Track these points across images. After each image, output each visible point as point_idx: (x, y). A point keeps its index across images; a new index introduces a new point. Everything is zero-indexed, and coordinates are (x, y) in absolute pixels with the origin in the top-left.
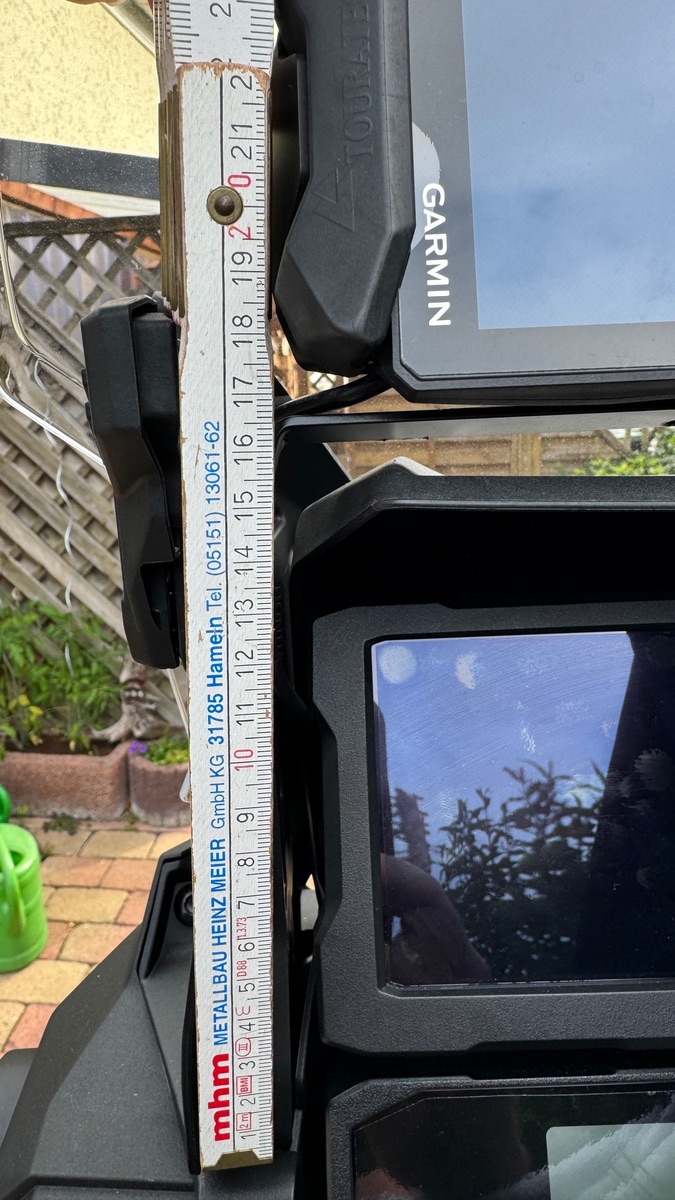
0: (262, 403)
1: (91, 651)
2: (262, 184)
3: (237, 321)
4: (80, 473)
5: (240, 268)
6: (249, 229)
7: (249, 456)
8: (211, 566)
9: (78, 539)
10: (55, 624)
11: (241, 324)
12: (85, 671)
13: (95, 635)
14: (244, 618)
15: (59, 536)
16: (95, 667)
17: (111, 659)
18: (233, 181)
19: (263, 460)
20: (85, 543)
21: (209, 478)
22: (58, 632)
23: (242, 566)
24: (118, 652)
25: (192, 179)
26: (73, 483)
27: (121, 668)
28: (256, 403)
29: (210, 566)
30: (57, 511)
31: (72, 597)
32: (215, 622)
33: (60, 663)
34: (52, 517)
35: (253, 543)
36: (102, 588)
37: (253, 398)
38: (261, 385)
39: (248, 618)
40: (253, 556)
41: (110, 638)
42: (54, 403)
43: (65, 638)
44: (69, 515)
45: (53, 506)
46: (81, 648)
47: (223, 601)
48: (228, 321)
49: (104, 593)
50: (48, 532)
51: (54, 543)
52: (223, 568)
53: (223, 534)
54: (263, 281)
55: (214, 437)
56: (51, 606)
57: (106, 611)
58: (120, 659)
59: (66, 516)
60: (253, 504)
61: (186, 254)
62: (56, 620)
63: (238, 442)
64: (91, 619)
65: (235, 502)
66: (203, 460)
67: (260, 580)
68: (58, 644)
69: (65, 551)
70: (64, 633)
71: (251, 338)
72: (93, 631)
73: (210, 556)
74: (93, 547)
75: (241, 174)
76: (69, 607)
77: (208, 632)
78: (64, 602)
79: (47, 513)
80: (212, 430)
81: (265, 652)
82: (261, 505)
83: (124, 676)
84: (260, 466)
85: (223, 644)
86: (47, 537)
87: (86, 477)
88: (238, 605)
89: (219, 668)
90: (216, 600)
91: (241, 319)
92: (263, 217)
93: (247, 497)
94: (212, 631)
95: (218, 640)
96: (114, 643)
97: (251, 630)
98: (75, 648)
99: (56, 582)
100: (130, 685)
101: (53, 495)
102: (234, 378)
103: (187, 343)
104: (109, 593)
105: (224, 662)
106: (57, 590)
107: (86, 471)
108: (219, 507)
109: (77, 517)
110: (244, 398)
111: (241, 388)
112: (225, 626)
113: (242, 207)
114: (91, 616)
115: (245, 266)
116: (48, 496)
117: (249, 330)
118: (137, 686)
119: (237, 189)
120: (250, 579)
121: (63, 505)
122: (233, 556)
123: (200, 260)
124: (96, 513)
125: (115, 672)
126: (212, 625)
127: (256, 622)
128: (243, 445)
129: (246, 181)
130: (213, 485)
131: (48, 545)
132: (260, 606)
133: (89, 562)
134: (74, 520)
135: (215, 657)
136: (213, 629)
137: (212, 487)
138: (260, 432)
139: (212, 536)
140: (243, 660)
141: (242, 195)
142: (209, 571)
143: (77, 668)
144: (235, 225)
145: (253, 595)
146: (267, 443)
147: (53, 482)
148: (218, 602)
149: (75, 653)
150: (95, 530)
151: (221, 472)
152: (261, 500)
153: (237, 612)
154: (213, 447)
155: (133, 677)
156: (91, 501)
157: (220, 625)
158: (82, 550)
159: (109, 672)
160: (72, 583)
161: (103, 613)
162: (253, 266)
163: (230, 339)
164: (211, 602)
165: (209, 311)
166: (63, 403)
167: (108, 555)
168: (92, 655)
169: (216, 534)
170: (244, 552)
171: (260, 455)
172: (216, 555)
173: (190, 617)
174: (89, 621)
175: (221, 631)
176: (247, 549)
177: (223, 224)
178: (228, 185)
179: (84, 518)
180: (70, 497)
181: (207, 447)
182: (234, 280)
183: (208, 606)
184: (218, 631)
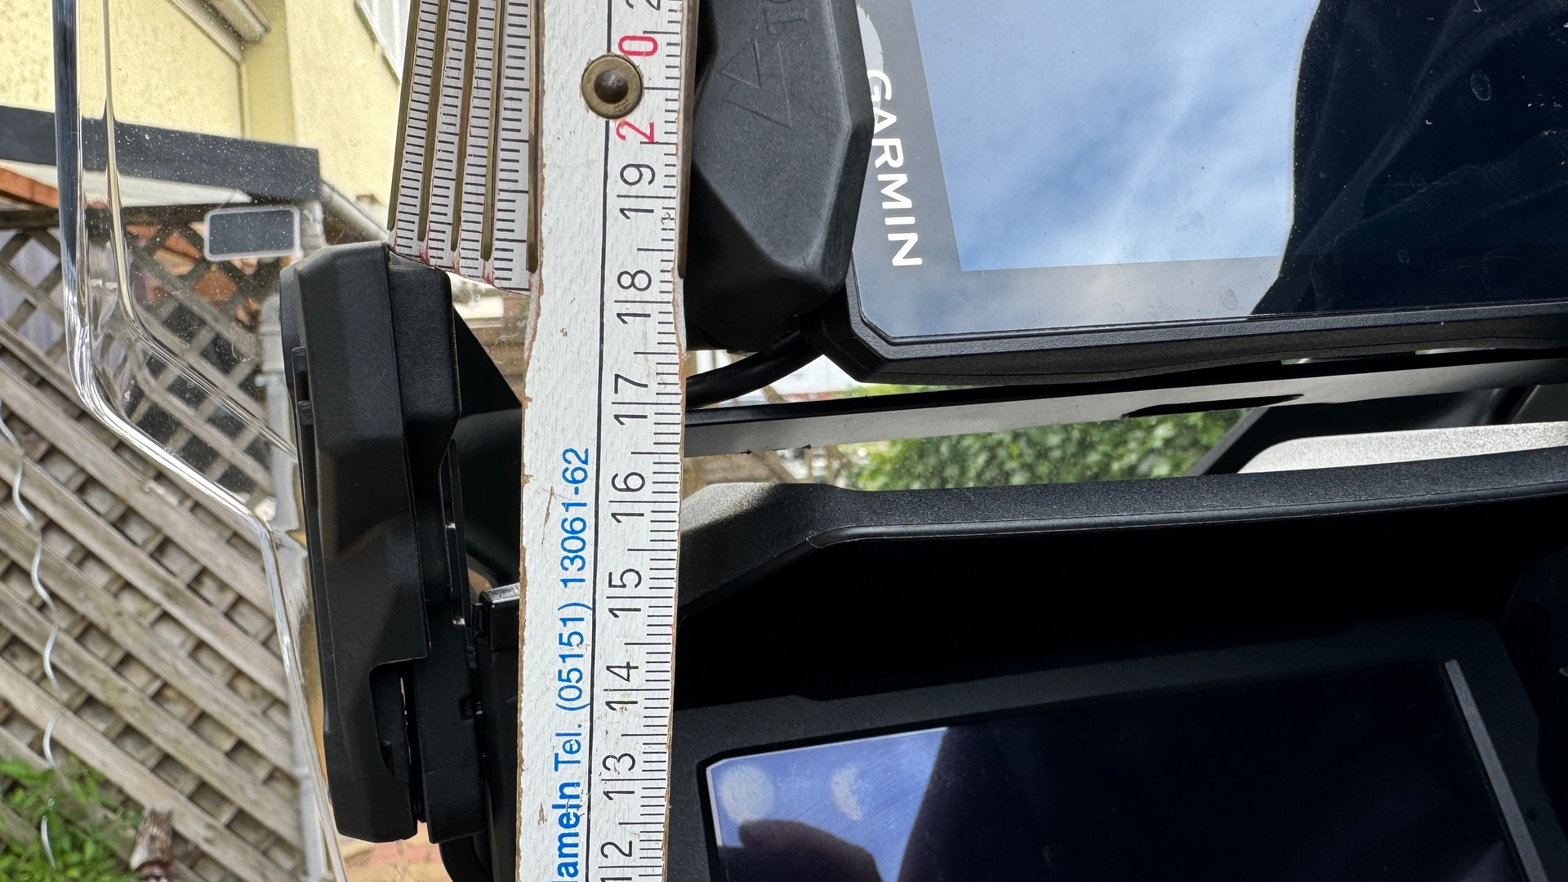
0: (663, 419)
1: (83, 824)
2: (676, 50)
3: (626, 280)
4: (69, 559)
5: (634, 190)
6: (652, 126)
7: (637, 508)
8: (566, 694)
9: (66, 656)
10: (24, 788)
11: (633, 284)
12: (74, 857)
13: (91, 799)
14: (619, 786)
15: (34, 654)
16: (90, 850)
17: (116, 833)
18: (627, 45)
19: (662, 517)
20: (76, 662)
21: (567, 544)
22: (30, 802)
23: (617, 697)
24: (128, 823)
25: (557, 42)
26: (59, 574)
27: (132, 846)
28: (652, 418)
29: (563, 694)
30: (31, 616)
31: (54, 744)
32: (567, 791)
33: (33, 849)
34: (25, 627)
35: (638, 656)
36: (102, 726)
37: (648, 410)
38: (662, 389)
39: (626, 787)
40: (638, 678)
41: (114, 799)
42: (28, 462)
43: (42, 809)
44: (52, 622)
45: (25, 610)
46: (68, 822)
47: (583, 756)
48: (611, 279)
49: (105, 734)
50: (16, 649)
51: (25, 665)
52: (585, 699)
53: (588, 640)
54: (673, 213)
55: (579, 475)
56: (18, 760)
57: (109, 760)
58: (131, 833)
59: (46, 623)
60: (643, 590)
61: (544, 166)
62: (25, 782)
63: (620, 484)
64: (85, 774)
65: (611, 585)
66: (558, 513)
67: (649, 722)
68: (31, 820)
69: (44, 676)
70: (40, 801)
71: (648, 308)
72: (88, 794)
73: (564, 676)
74: (90, 666)
75: (640, 34)
76: (50, 761)
77: (555, 807)
78: (41, 753)
79: (15, 620)
80: (576, 463)
81: (653, 845)
82: (655, 593)
83: (138, 858)
84: (657, 526)
85: (581, 828)
86: (14, 656)
87: (80, 564)
88: (610, 762)
89: (571, 870)
90: (571, 752)
91: (633, 277)
92: (675, 106)
93: (631, 578)
94: (563, 807)
95: (572, 822)
96: (121, 810)
97: (630, 807)
98: (58, 822)
99: (28, 723)
100: (146, 871)
101: (26, 594)
102: (617, 376)
103: (538, 315)
104: (114, 733)
105: (581, 860)
106: (30, 736)
107: (79, 556)
108: (583, 593)
109: (64, 624)
110: (632, 410)
111: (628, 392)
112: (585, 798)
113: (641, 88)
114: (84, 771)
115: (643, 188)
116: (19, 597)
117: (646, 296)
118: (157, 871)
119: (634, 59)
120: (633, 719)
121: (42, 607)
122: (604, 679)
123: (566, 176)
124: (94, 615)
125: (123, 855)
126: (563, 796)
127: (639, 792)
128: (628, 489)
129: (649, 46)
130: (575, 556)
131: (17, 669)
132: (648, 766)
133: (81, 690)
134: (60, 629)
135: (566, 850)
136: (564, 802)
137: (572, 560)
138: (658, 468)
139: (569, 644)
140: (615, 857)
141: (642, 69)
142: (562, 703)
143: (60, 853)
144: (629, 119)
145: (636, 747)
146: (670, 488)
147: (26, 574)
148: (575, 757)
149: (57, 829)
150: (93, 641)
151: (588, 535)
152: (656, 583)
153: (607, 775)
154: (577, 491)
155: (152, 858)
156: (87, 598)
157: (577, 797)
158: (71, 672)
159: (112, 855)
160: (54, 722)
161: (104, 764)
162: (657, 188)
163: (612, 310)
164: (563, 757)
165: (578, 262)
166: (42, 461)
167: (114, 677)
168: (85, 831)
169: (575, 639)
170: (624, 672)
171: (657, 507)
172: (574, 676)
173: (525, 780)
174: (81, 779)
175: (578, 807)
176: (628, 667)
177: (608, 117)
178: (619, 53)
179: (74, 624)
180: (53, 595)
181: (566, 491)
182: (622, 211)
183: (557, 762)
184: (572, 807)
